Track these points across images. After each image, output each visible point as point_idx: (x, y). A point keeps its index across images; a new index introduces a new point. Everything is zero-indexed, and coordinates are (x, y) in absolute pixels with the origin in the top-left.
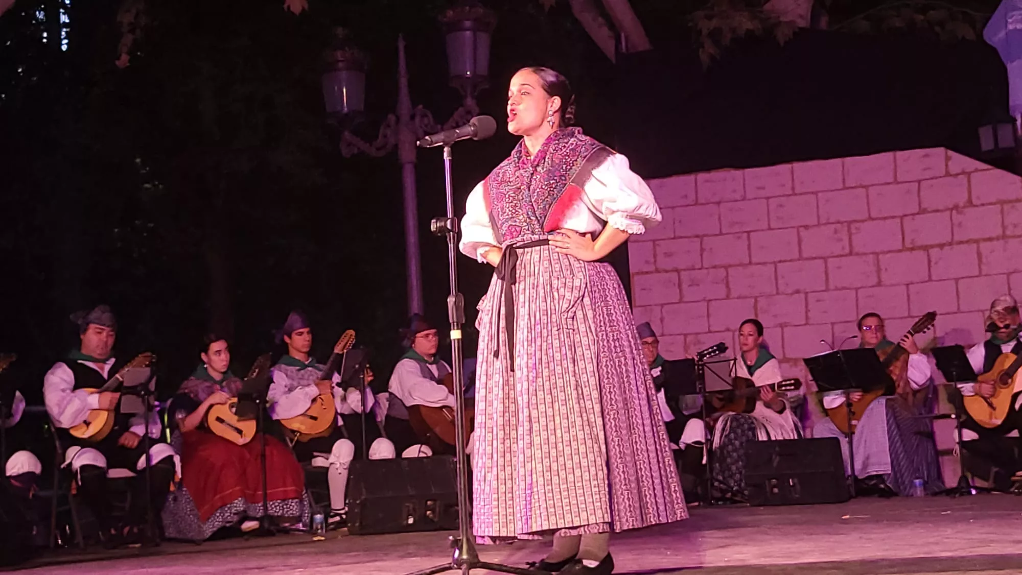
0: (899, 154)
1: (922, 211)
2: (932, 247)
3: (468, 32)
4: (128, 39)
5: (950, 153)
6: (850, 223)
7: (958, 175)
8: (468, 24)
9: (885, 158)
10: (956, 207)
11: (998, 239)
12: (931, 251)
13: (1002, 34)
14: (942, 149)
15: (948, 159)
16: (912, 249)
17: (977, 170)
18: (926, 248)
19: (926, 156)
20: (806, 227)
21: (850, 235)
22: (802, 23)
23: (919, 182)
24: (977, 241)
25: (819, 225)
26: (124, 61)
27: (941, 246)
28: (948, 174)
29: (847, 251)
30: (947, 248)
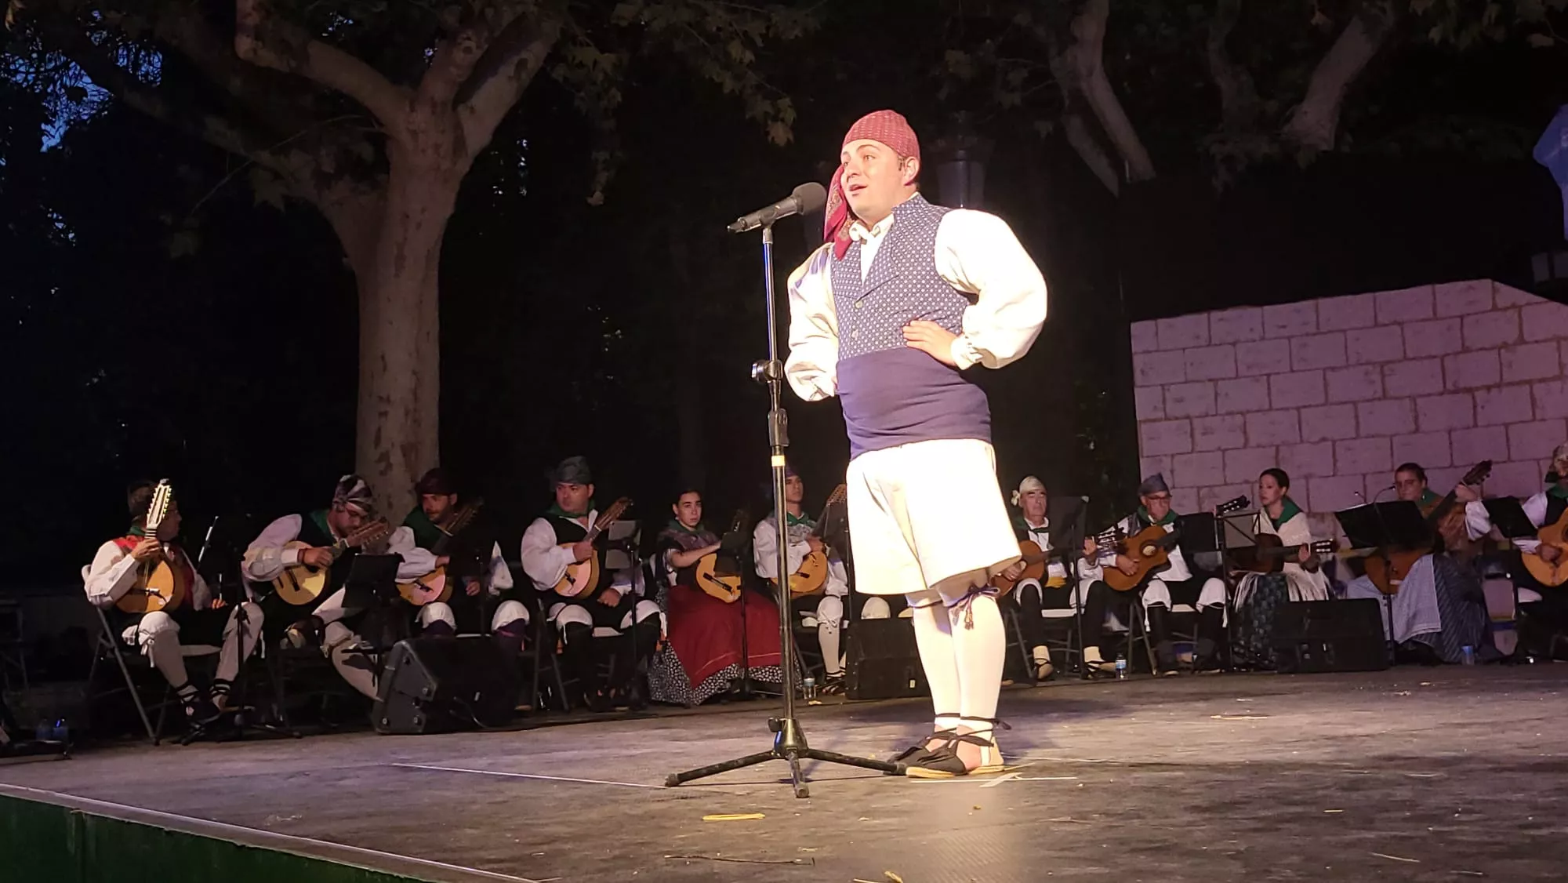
0: (1438, 286)
1: (1466, 350)
2: (1478, 389)
3: (961, 163)
4: (603, 177)
5: (1497, 284)
6: (1382, 365)
7: (1506, 309)
8: (961, 153)
9: (1423, 291)
10: (1505, 345)
11: (1555, 379)
12: (1477, 394)
13: (1555, 153)
14: (1488, 282)
15: (1495, 290)
16: (1456, 392)
17: (1528, 304)
18: (1469, 390)
19: (1471, 288)
20: (1333, 369)
21: (1383, 376)
22: (1324, 147)
23: (1462, 317)
24: (1530, 382)
25: (1347, 367)
26: (597, 198)
27: (1489, 388)
28: (1495, 308)
29: (1380, 394)
30: (1494, 391)
